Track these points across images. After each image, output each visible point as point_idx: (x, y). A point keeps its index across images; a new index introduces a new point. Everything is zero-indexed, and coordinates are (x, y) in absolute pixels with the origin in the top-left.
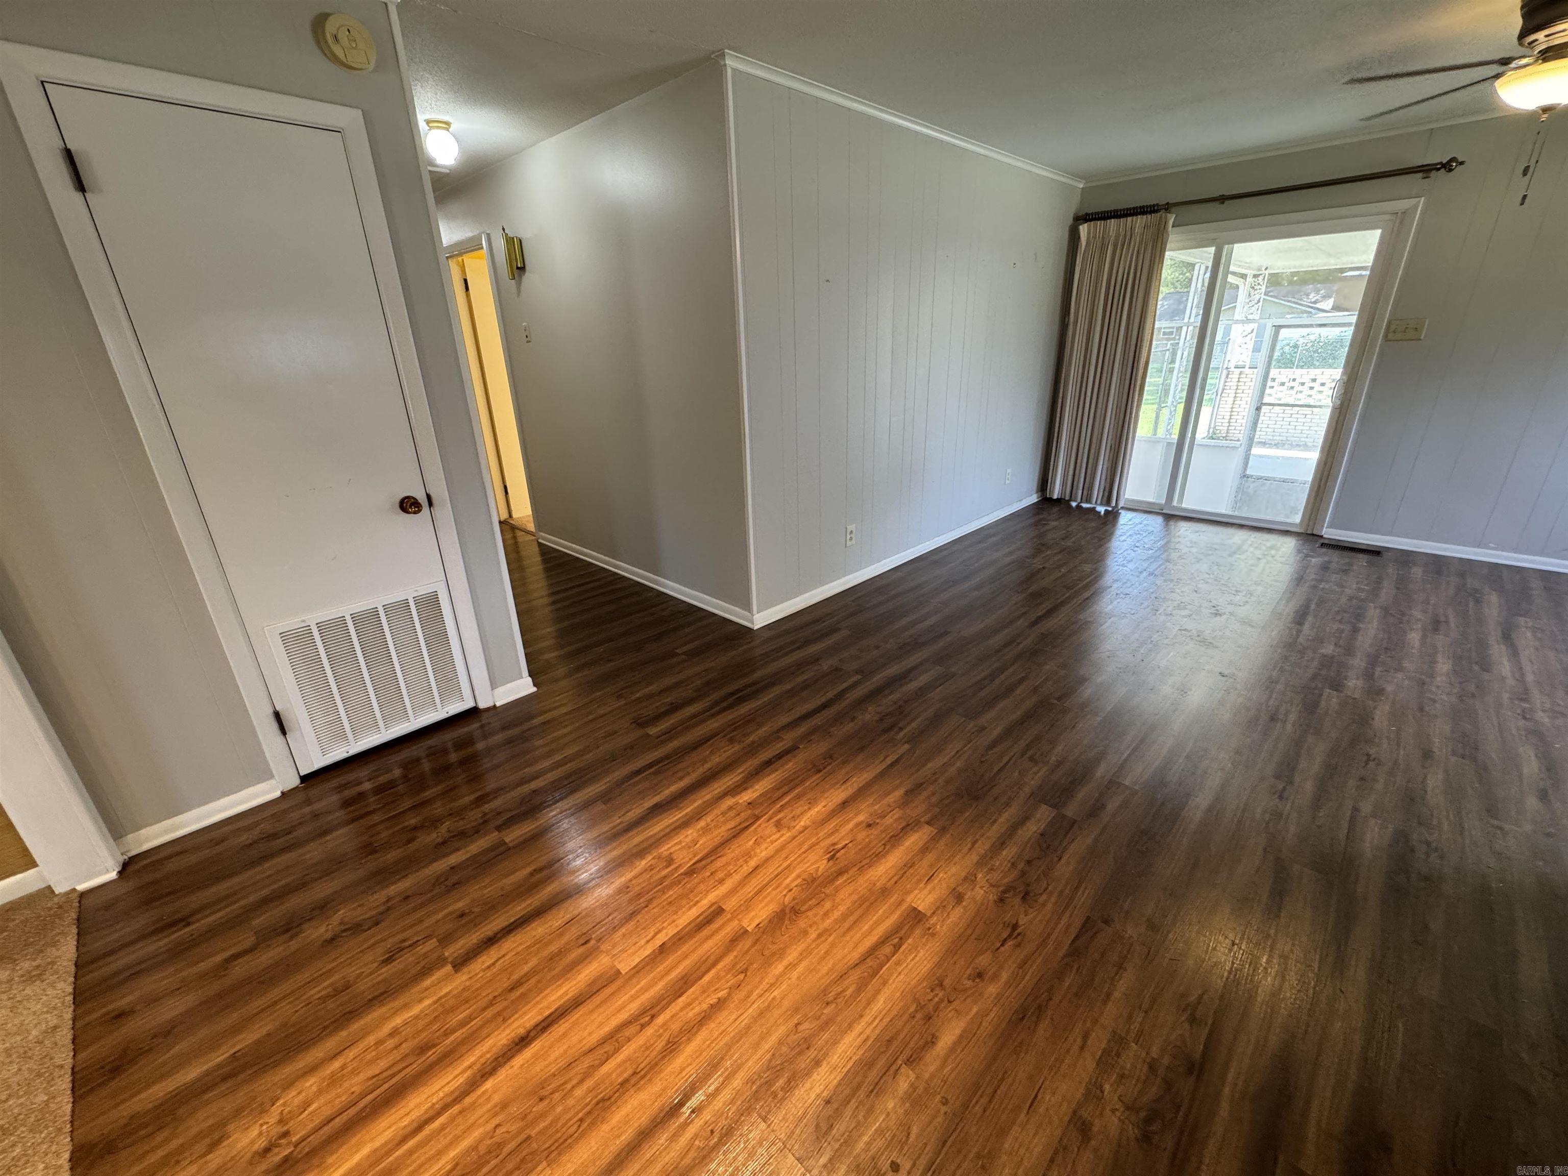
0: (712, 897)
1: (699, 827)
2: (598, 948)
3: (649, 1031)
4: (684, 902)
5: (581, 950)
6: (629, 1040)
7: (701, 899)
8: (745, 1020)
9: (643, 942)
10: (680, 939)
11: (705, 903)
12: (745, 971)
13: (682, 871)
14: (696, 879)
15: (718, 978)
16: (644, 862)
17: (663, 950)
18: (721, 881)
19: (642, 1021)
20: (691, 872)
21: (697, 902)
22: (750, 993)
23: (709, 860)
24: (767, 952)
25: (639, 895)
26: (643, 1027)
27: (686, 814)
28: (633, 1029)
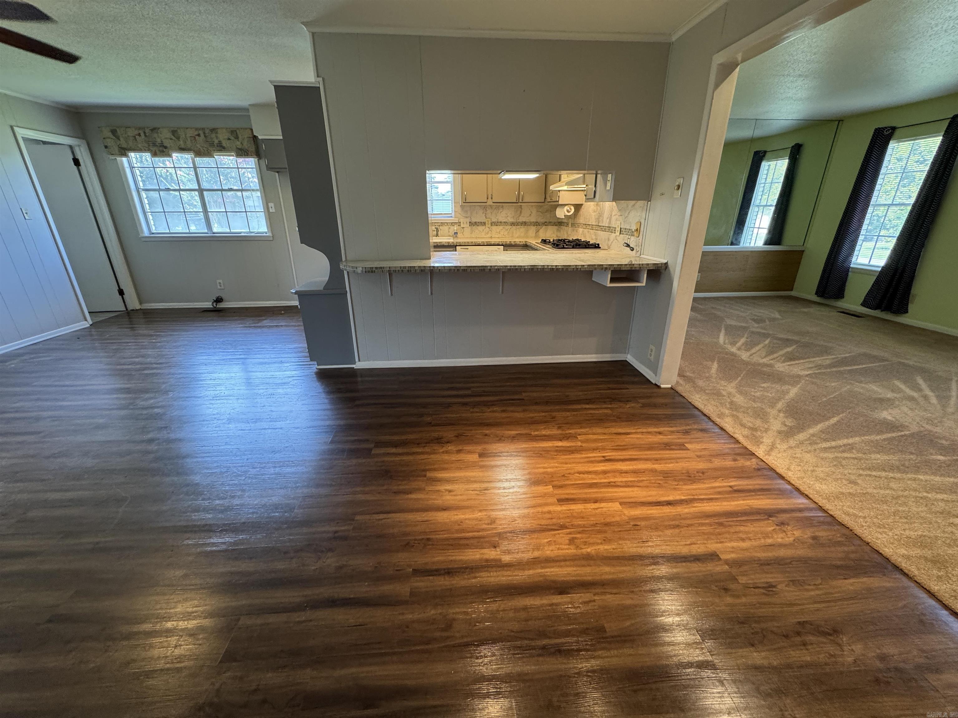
0: (559, 508)
1: (540, 552)
2: (629, 519)
3: (612, 480)
4: (575, 514)
5: (639, 523)
6: (621, 482)
7: (565, 510)
8: (574, 465)
9: (604, 509)
10: (586, 501)
11: (564, 508)
12: (564, 476)
13: (568, 530)
14: (562, 522)
15: (576, 480)
16: (589, 550)
17: (596, 501)
18: (549, 512)
19: (613, 484)
20: (563, 527)
21: (568, 510)
22: (567, 470)
23: (549, 527)
24: (550, 476)
25: (600, 532)
26: (615, 482)
27: (542, 568)
28: (619, 484)
